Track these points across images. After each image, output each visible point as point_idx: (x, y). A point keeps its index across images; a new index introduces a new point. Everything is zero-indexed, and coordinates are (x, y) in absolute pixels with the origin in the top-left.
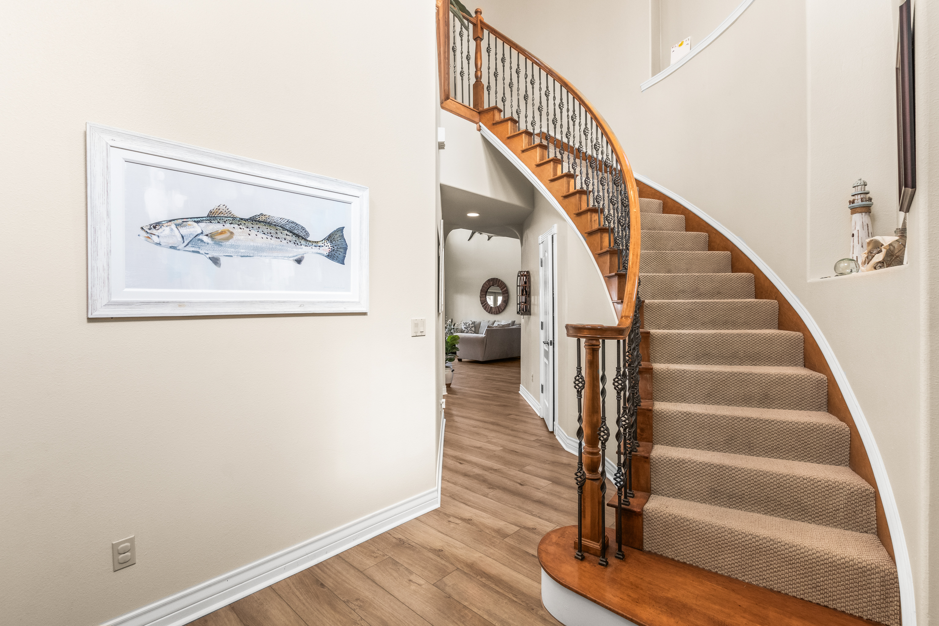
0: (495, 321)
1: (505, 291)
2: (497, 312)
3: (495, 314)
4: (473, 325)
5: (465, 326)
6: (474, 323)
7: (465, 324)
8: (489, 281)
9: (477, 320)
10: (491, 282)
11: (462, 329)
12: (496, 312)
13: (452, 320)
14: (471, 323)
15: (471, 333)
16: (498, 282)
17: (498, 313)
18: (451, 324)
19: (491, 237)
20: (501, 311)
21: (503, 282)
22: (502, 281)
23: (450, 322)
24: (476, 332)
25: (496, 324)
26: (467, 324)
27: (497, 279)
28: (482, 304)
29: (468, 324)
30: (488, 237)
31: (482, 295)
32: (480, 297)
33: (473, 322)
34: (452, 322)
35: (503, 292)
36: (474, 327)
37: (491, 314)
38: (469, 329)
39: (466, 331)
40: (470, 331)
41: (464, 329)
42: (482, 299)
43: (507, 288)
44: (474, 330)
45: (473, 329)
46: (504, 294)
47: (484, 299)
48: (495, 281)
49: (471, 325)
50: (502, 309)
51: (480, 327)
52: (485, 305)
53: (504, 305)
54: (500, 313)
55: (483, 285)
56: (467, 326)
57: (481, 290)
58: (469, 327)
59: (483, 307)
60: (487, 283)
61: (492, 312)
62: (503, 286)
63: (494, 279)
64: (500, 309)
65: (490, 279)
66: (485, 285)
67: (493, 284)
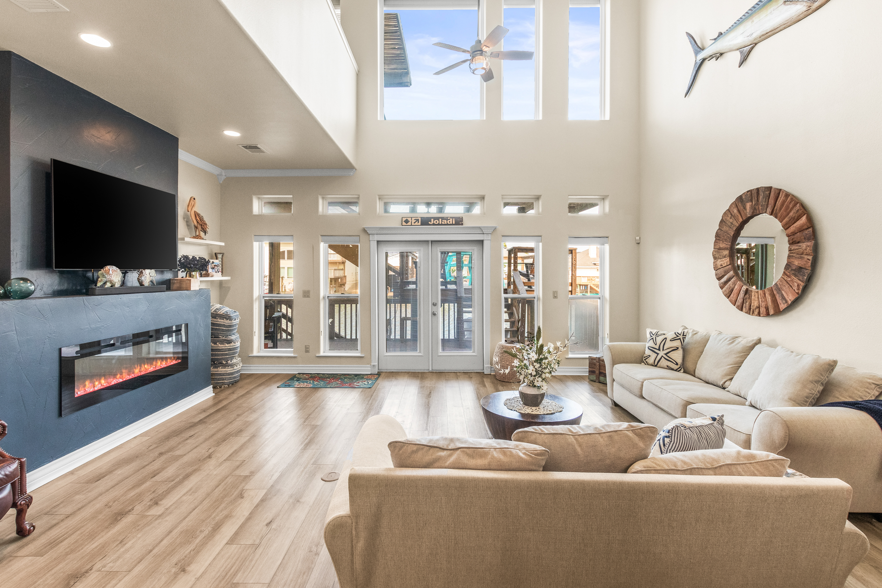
0: (759, 342)
1: (801, 230)
2: (767, 309)
3: (759, 314)
4: (677, 343)
5: (653, 344)
6: (681, 337)
7: (654, 336)
10: (748, 205)
11: (644, 352)
12: (763, 310)
14: (670, 335)
15: (670, 368)
16: (771, 201)
17: (771, 312)
19: (752, 48)
20: (782, 306)
22: (787, 195)
26: (659, 339)
27: (771, 188)
28: (719, 279)
29: (663, 337)
30: (742, 53)
31: (720, 249)
32: (715, 258)
33: (678, 335)
35: (794, 233)
36: (680, 352)
37: (748, 312)
38: (662, 353)
39: (651, 360)
40: (664, 363)
41: (648, 352)
42: (719, 262)
43: (810, 219)
44: (679, 361)
45: (677, 356)
46: (799, 242)
47: (724, 264)
48: (761, 197)
49: (668, 344)
50: (783, 298)
51: (702, 352)
52: (730, 283)
53: (796, 284)
54: (778, 312)
55: (722, 222)
56: (656, 345)
57: (718, 236)
58: (663, 350)
59: (722, 288)
60: (735, 211)
61: (750, 309)
62: (791, 214)
63: (758, 189)
64: (779, 300)
65: (748, 192)
66: (728, 218)
67: (757, 208)
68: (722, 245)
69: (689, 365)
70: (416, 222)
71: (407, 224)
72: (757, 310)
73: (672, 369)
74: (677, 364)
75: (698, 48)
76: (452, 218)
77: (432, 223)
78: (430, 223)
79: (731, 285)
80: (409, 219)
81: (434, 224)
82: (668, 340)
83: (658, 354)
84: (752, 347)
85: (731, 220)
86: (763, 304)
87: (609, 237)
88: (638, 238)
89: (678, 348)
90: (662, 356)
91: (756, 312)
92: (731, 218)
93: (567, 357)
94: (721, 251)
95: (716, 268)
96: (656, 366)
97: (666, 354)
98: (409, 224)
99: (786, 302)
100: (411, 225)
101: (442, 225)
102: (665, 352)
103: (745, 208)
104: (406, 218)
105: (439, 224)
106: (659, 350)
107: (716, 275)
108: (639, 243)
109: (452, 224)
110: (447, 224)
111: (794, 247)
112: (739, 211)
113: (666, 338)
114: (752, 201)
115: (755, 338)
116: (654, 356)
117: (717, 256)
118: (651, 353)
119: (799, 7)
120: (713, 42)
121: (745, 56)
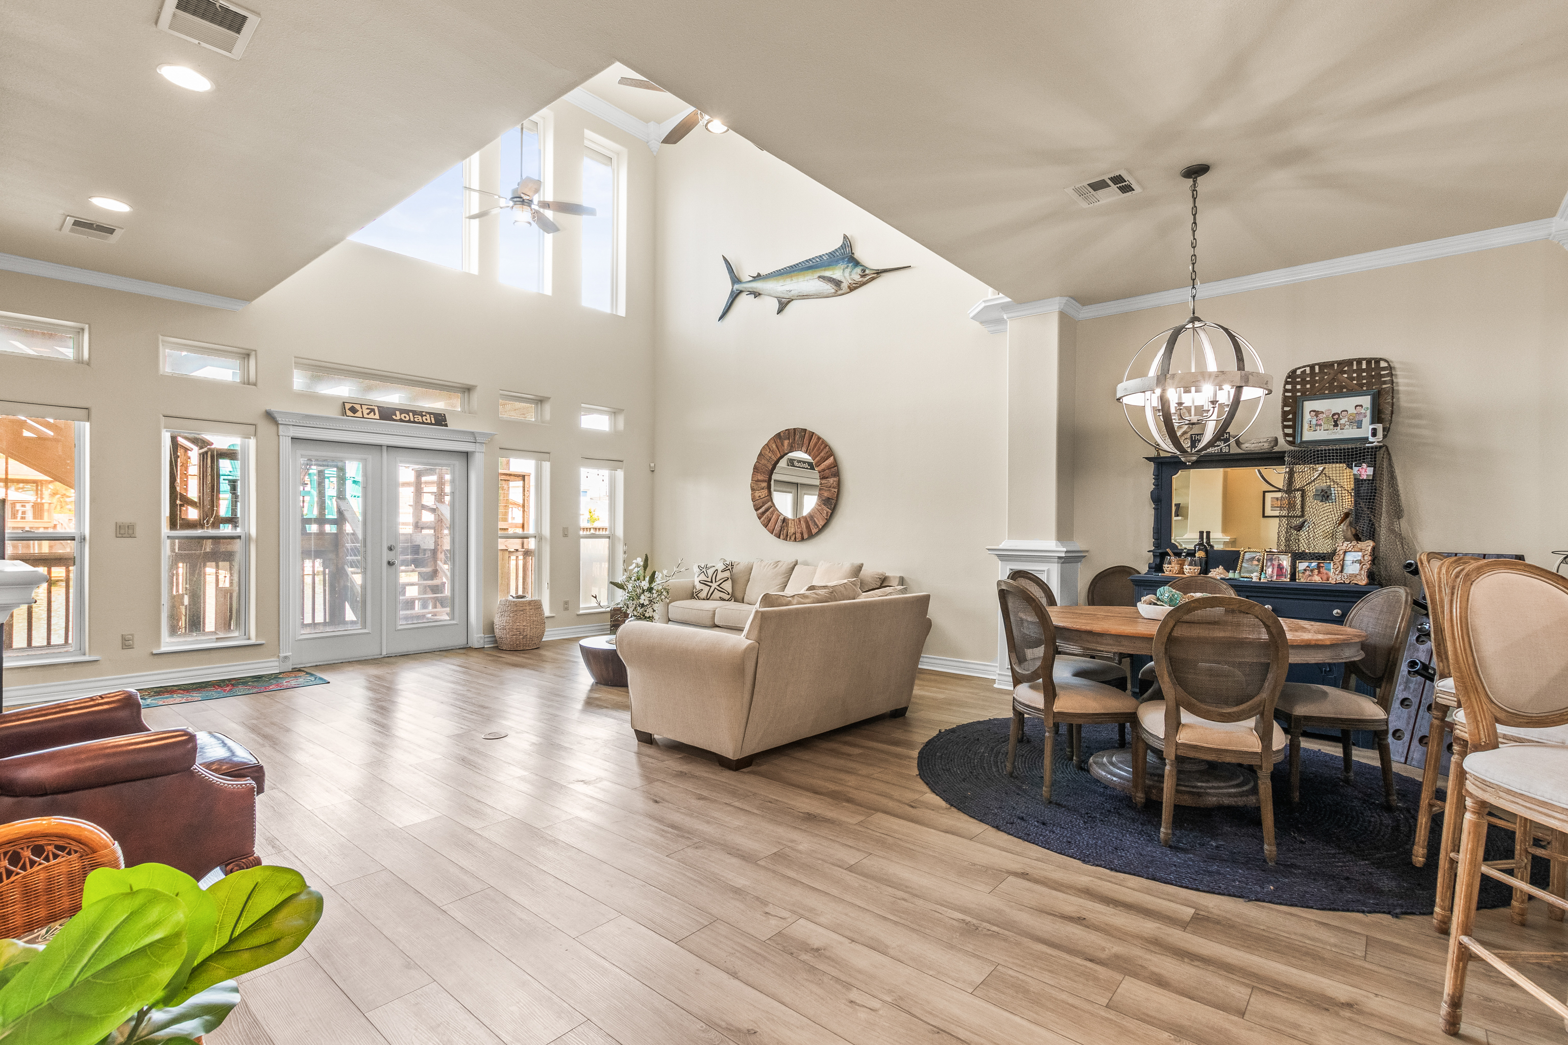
0: (796, 564)
1: (829, 468)
2: (802, 534)
3: (795, 540)
4: (727, 574)
5: (703, 577)
6: (729, 567)
7: (703, 570)
8: (780, 436)
9: (741, 559)
10: (786, 442)
11: (694, 587)
12: (798, 536)
13: (646, 560)
14: (720, 566)
15: (722, 599)
16: (806, 441)
17: (806, 536)
18: (641, 572)
19: (789, 302)
20: (814, 531)
21: (824, 442)
22: (819, 438)
23: (638, 566)
24: (736, 597)
25: (796, 587)
26: (710, 572)
27: (805, 429)
28: (756, 510)
29: (713, 570)
30: (780, 302)
31: (758, 481)
32: (753, 489)
33: (727, 565)
34: (645, 566)
35: (824, 470)
36: (730, 582)
37: (786, 539)
38: (714, 585)
39: (703, 595)
40: (717, 594)
41: (699, 586)
42: (757, 494)
43: (835, 459)
44: (730, 591)
45: (728, 586)
46: (827, 481)
47: (762, 495)
48: (797, 437)
49: (720, 576)
50: (816, 524)
51: (749, 580)
52: (768, 513)
53: (825, 512)
54: (811, 536)
55: (760, 455)
56: (708, 577)
57: (756, 469)
58: (716, 582)
59: (760, 518)
60: (774, 446)
61: (787, 535)
62: (822, 454)
63: (794, 429)
64: (812, 526)
65: (786, 430)
66: (767, 453)
67: (793, 445)
68: (760, 477)
69: (739, 595)
70: (370, 412)
71: (355, 415)
72: (794, 536)
73: (724, 600)
74: (729, 594)
75: (735, 280)
76: (430, 414)
77: (398, 418)
78: (394, 417)
79: (769, 516)
80: (358, 407)
81: (401, 420)
82: (719, 571)
83: (711, 586)
84: (793, 568)
85: (770, 455)
86: (799, 531)
87: (624, 461)
88: (652, 465)
89: (728, 578)
90: (715, 588)
91: (793, 538)
93: (579, 613)
94: (759, 483)
95: (754, 500)
96: (708, 599)
97: (719, 586)
98: (359, 414)
99: (818, 527)
100: (363, 417)
101: (414, 422)
102: (718, 583)
103: (783, 445)
104: (351, 405)
105: (409, 421)
106: (712, 582)
107: (754, 506)
108: (653, 472)
109: (431, 424)
110: (423, 423)
111: (823, 481)
112: (777, 446)
113: (717, 570)
114: (789, 439)
115: (794, 560)
116: (706, 589)
117: (755, 488)
118: (703, 586)
119: (829, 288)
120: (751, 279)
121: (782, 306)
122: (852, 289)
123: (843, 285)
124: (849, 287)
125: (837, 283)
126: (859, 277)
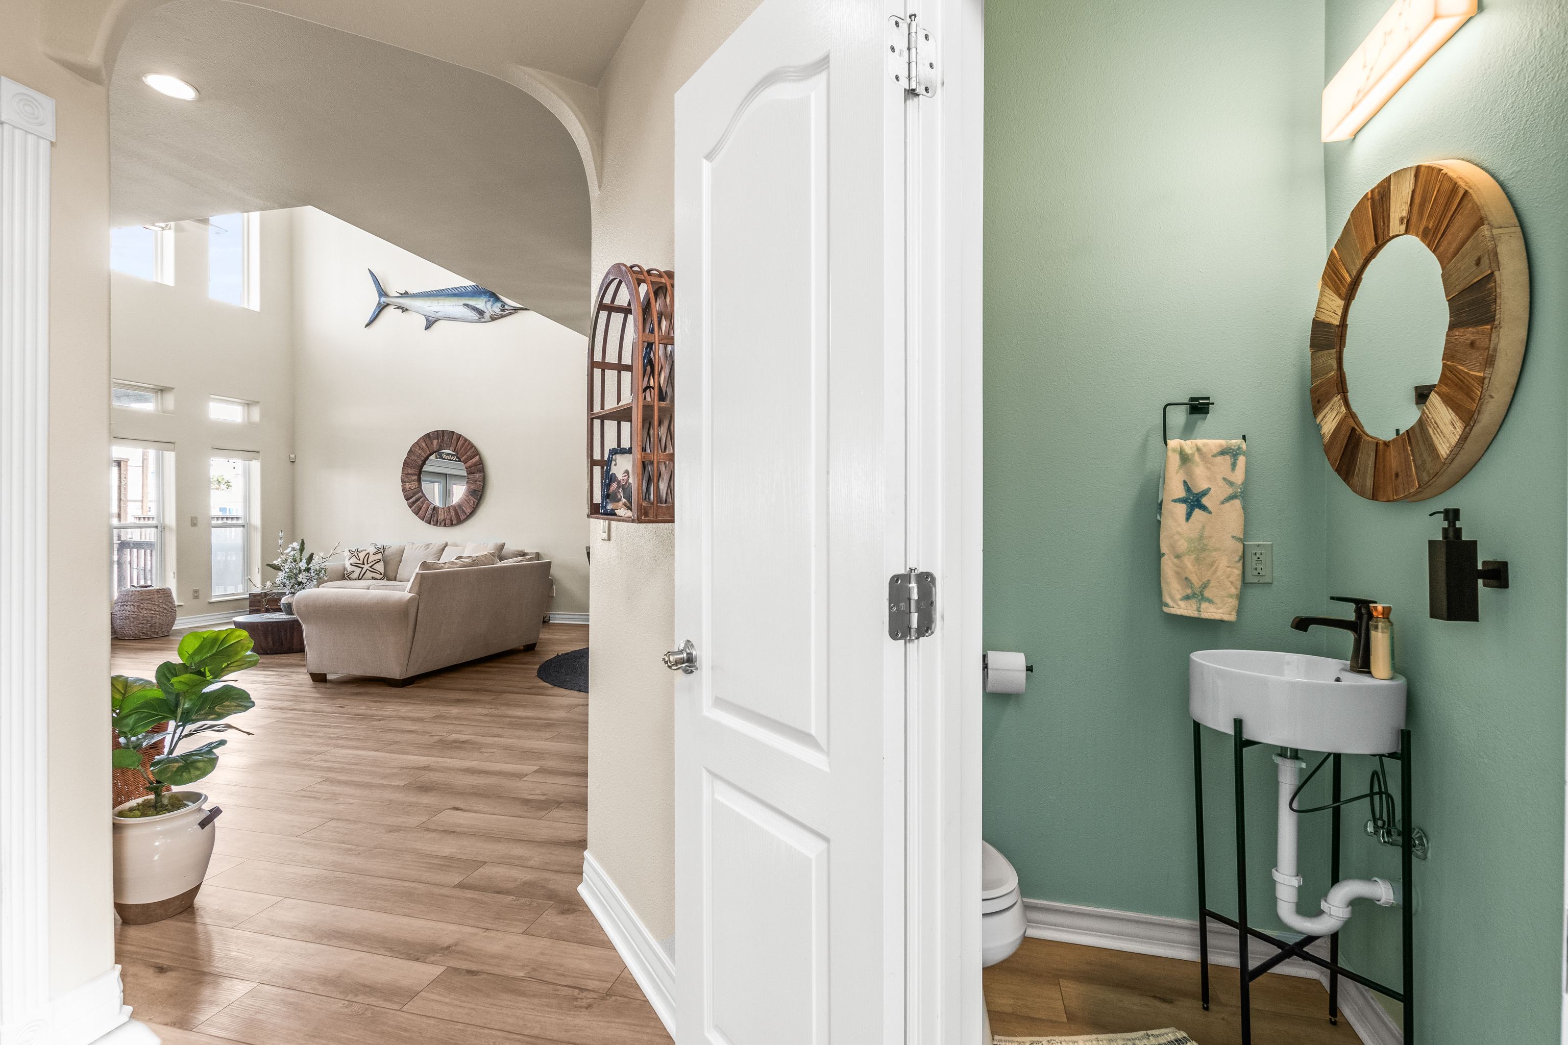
0: (446, 545)
1: (475, 465)
2: (451, 520)
3: (445, 525)
4: (379, 556)
5: (354, 560)
6: (381, 550)
7: (354, 553)
8: (428, 437)
9: (392, 542)
10: (435, 442)
11: (345, 569)
12: (448, 522)
13: (303, 544)
14: (372, 550)
15: (373, 578)
16: (454, 441)
17: (455, 522)
18: (298, 556)
19: (436, 321)
20: (462, 517)
21: (470, 443)
22: (466, 440)
23: (294, 549)
24: (389, 575)
25: (448, 557)
26: (362, 555)
27: (453, 432)
28: (407, 500)
29: (365, 553)
30: (427, 319)
31: (408, 474)
32: (403, 481)
33: (379, 549)
34: (302, 549)
35: (470, 467)
36: (382, 563)
37: (436, 525)
38: (366, 567)
39: (355, 575)
40: (369, 575)
41: (350, 568)
42: (407, 486)
43: (480, 458)
44: (382, 571)
45: (380, 567)
46: (473, 473)
47: (413, 487)
48: (445, 438)
49: (372, 558)
50: (464, 512)
51: (400, 561)
52: (418, 502)
53: (472, 501)
54: (460, 522)
55: (410, 451)
56: (359, 560)
57: (406, 463)
58: (367, 563)
59: (410, 507)
60: (424, 445)
61: (437, 522)
62: (469, 453)
63: (443, 431)
64: (460, 514)
65: (435, 431)
66: (417, 450)
67: (442, 445)
68: (410, 471)
69: (391, 574)
72: (443, 522)
73: (376, 579)
74: (381, 574)
75: (382, 293)
79: (420, 504)
82: (371, 554)
83: (362, 568)
84: (443, 549)
85: (419, 452)
86: (448, 517)
87: (261, 452)
88: (292, 456)
89: (380, 560)
90: (367, 569)
91: (443, 524)
92: (419, 450)
93: (211, 601)
94: (409, 476)
95: (404, 490)
96: (360, 579)
97: (371, 567)
99: (466, 514)
102: (370, 565)
103: (432, 444)
106: (363, 564)
107: (405, 496)
108: (293, 462)
111: (471, 475)
112: (426, 445)
113: (369, 553)
114: (438, 439)
115: (444, 543)
116: (358, 570)
117: (405, 480)
118: (354, 568)
119: (474, 315)
120: (399, 295)
121: (430, 324)
122: (493, 318)
123: (485, 315)
124: (491, 317)
125: (481, 313)
126: (500, 310)
